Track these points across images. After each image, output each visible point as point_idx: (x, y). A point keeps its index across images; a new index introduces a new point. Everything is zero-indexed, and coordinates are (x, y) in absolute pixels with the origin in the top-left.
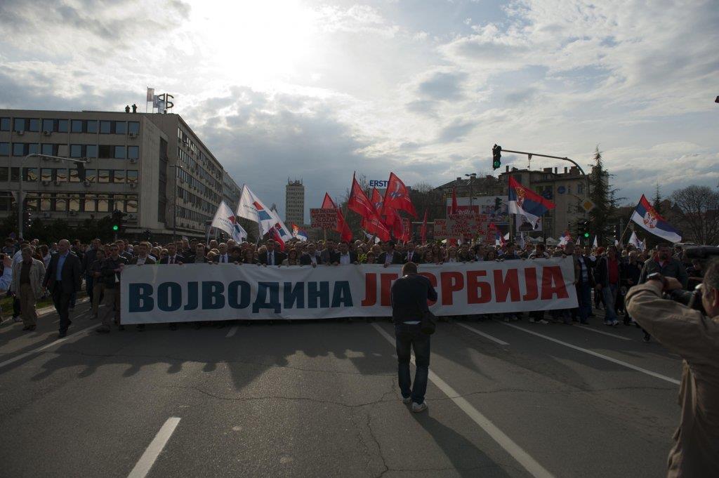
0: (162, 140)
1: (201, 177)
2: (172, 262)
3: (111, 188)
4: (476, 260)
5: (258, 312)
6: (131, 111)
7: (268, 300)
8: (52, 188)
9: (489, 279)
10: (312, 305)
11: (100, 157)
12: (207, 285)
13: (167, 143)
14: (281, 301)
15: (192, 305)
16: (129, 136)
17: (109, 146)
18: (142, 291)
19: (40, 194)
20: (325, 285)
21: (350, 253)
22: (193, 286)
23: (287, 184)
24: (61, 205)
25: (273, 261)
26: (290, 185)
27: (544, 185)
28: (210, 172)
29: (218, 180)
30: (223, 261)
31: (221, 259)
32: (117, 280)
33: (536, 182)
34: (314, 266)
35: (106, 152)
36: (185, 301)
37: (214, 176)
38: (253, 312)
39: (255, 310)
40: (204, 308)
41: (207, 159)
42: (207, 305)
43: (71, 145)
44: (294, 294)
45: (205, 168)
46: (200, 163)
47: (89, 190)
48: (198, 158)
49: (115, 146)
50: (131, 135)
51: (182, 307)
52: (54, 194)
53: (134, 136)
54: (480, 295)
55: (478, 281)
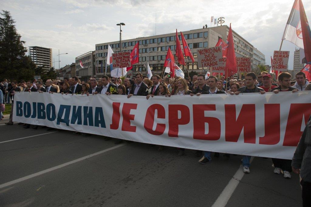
0: (219, 37)
1: (240, 52)
6: (205, 27)
11: (194, 48)
12: (39, 105)
13: (222, 39)
16: (204, 38)
17: (197, 43)
23: (295, 51)
26: (296, 51)
28: (246, 49)
29: (250, 52)
35: (196, 46)
37: (248, 50)
41: (243, 43)
44: (77, 114)
45: (243, 47)
46: (239, 45)
47: (190, 61)
48: (238, 43)
49: (199, 43)
50: (205, 37)
53: (206, 38)
54: (207, 132)
55: (205, 116)
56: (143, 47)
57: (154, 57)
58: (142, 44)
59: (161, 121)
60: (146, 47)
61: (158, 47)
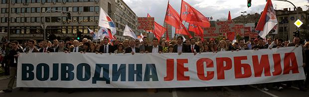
0: (109, 3)
1: (126, 18)
2: (45, 51)
3: (88, 24)
4: (240, 50)
5: (96, 83)
7: (101, 75)
8: (66, 24)
9: (250, 62)
10: (131, 79)
11: (84, 11)
12: (64, 66)
13: (111, 4)
14: (110, 76)
15: (55, 78)
16: (95, 2)
17: (88, 7)
18: (28, 68)
19: (62, 27)
20: (139, 66)
21: (159, 46)
22: (56, 66)
24: (70, 31)
25: (107, 50)
27: (283, 17)
29: (133, 19)
30: (75, 51)
31: (74, 50)
32: (15, 62)
33: (279, 15)
34: (133, 54)
35: (86, 9)
36: (51, 75)
38: (93, 83)
39: (94, 82)
40: (62, 80)
41: (128, 11)
42: (63, 78)
43: (73, 7)
44: (119, 72)
45: (128, 14)
47: (80, 25)
48: (124, 11)
49: (90, 7)
51: (50, 78)
52: (67, 27)
53: (97, 2)
54: (243, 73)
55: (242, 63)
56: (22, 6)
57: (36, 18)
58: (22, 3)
59: (210, 69)
60: (26, 7)
61: (42, 8)
